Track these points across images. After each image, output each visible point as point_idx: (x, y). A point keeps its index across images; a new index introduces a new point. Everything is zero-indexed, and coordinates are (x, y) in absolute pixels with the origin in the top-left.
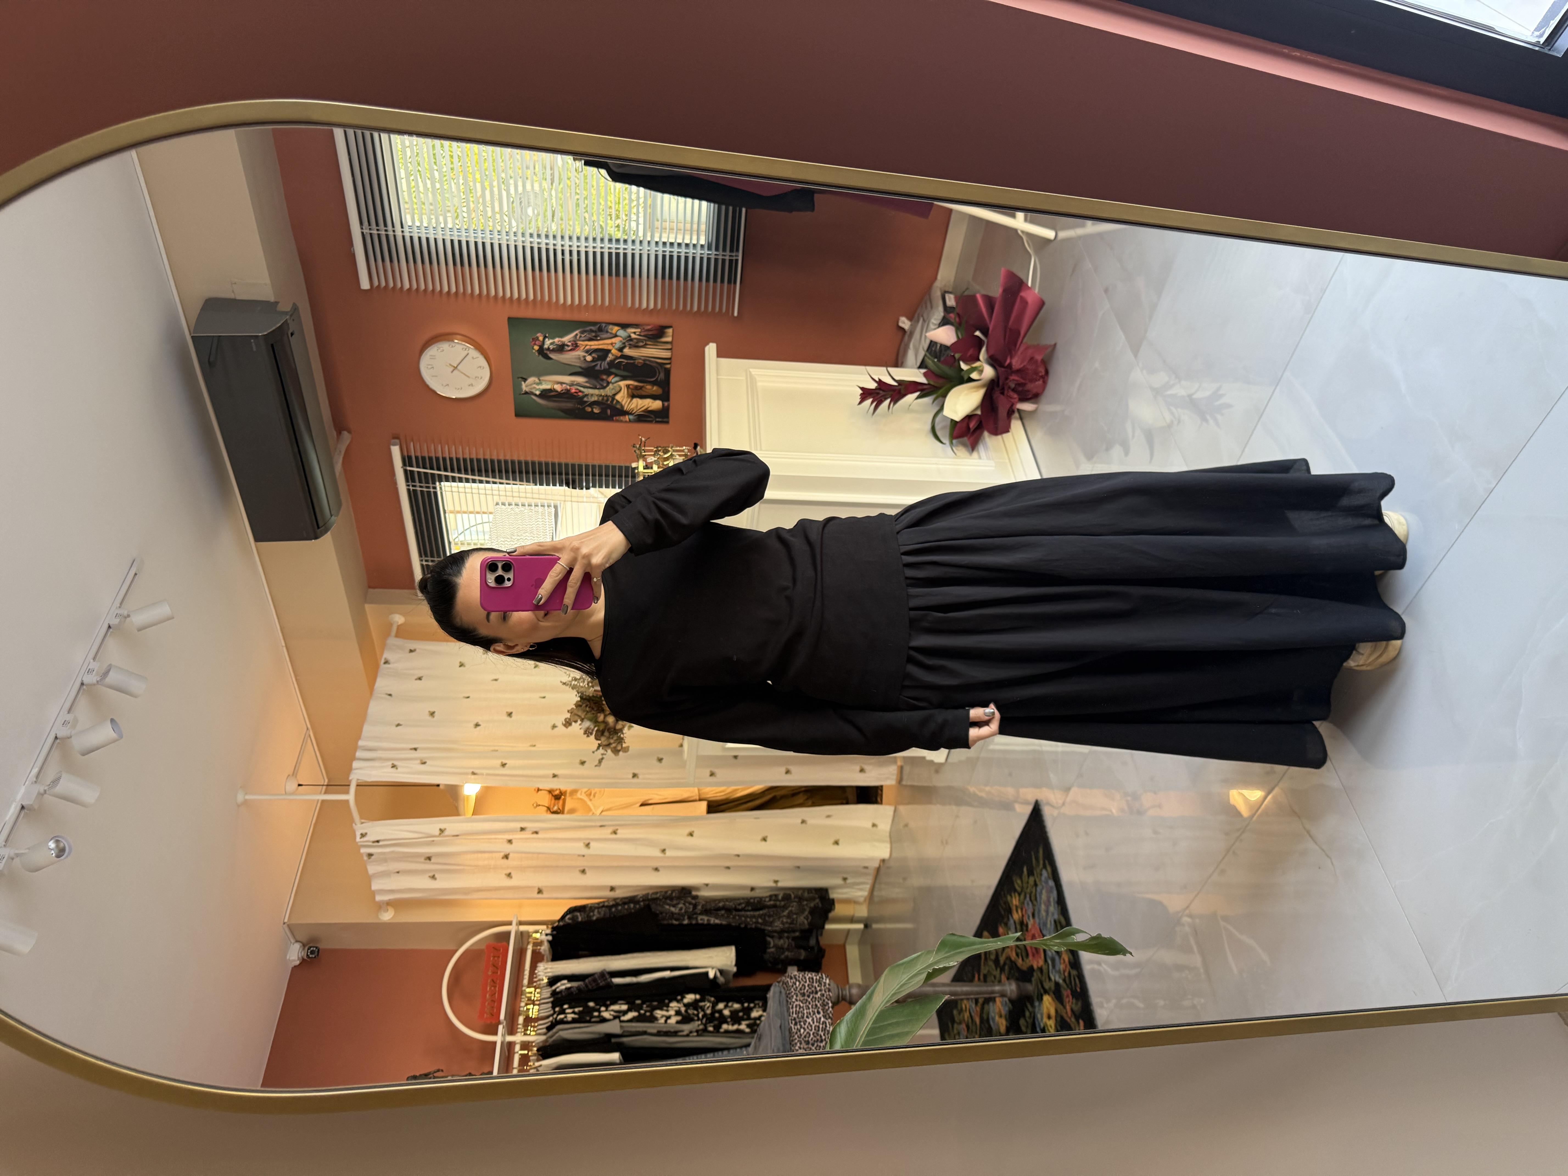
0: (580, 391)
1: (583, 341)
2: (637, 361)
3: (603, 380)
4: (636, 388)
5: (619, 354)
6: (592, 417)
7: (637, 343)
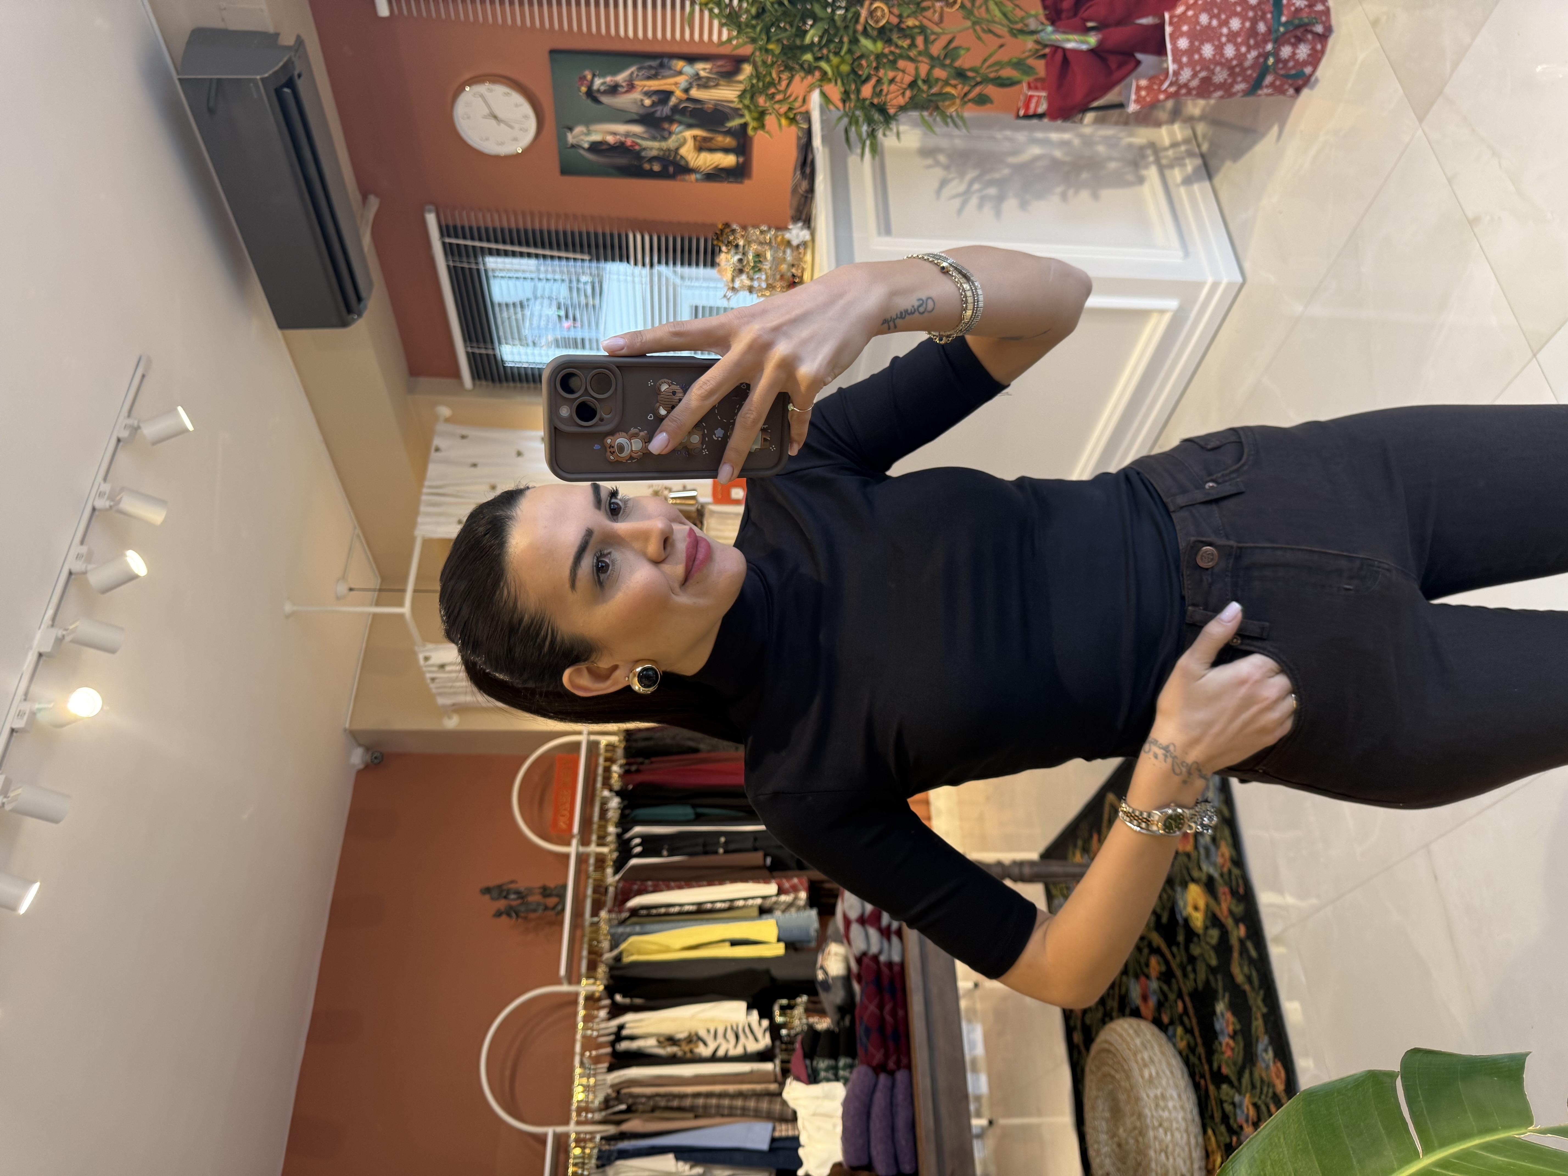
0: (637, 144)
1: (642, 80)
2: (706, 106)
3: (664, 129)
4: (705, 139)
5: (684, 96)
6: (651, 175)
7: (706, 83)
